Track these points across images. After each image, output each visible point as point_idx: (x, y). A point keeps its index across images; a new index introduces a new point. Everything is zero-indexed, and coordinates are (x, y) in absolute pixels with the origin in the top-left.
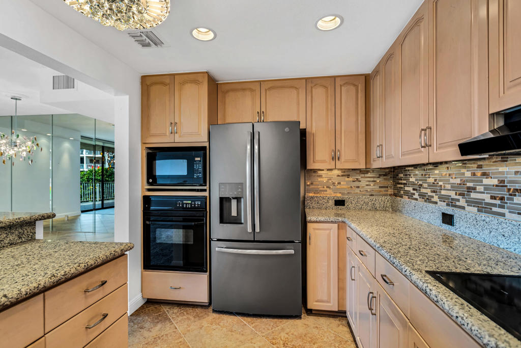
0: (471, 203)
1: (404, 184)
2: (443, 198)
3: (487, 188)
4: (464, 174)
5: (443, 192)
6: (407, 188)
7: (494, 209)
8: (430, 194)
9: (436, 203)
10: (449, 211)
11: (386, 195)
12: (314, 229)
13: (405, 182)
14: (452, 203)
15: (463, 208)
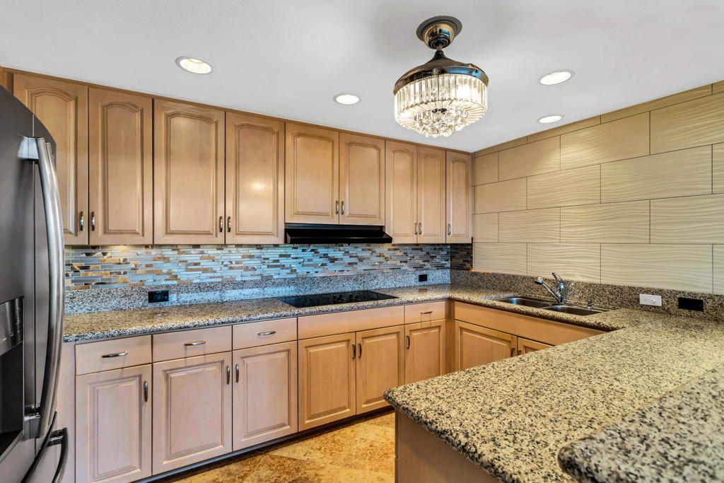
10: (161, 288)
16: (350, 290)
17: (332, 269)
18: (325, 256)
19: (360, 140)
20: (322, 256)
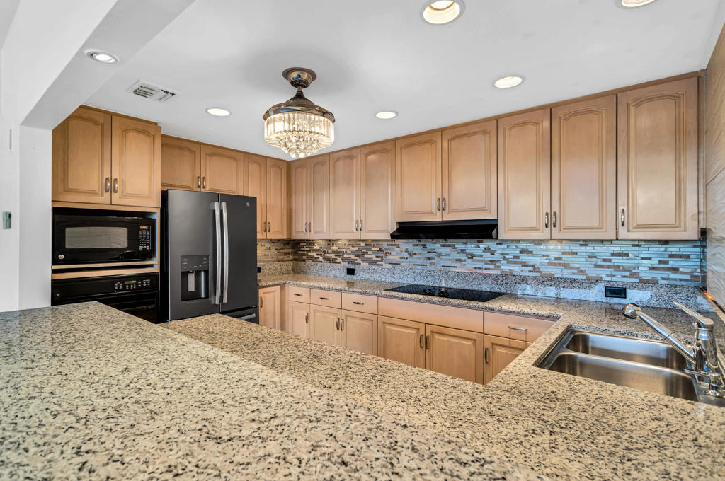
0: (364, 261)
1: (307, 251)
2: (344, 259)
3: (374, 252)
4: (360, 245)
5: (345, 256)
6: (309, 254)
7: (378, 263)
8: (334, 257)
9: (339, 263)
10: (352, 266)
11: (287, 261)
12: (264, 293)
13: (308, 249)
14: (353, 262)
15: (360, 264)
16: (488, 290)
17: (469, 265)
18: (463, 251)
19: (464, 131)
20: (459, 251)
